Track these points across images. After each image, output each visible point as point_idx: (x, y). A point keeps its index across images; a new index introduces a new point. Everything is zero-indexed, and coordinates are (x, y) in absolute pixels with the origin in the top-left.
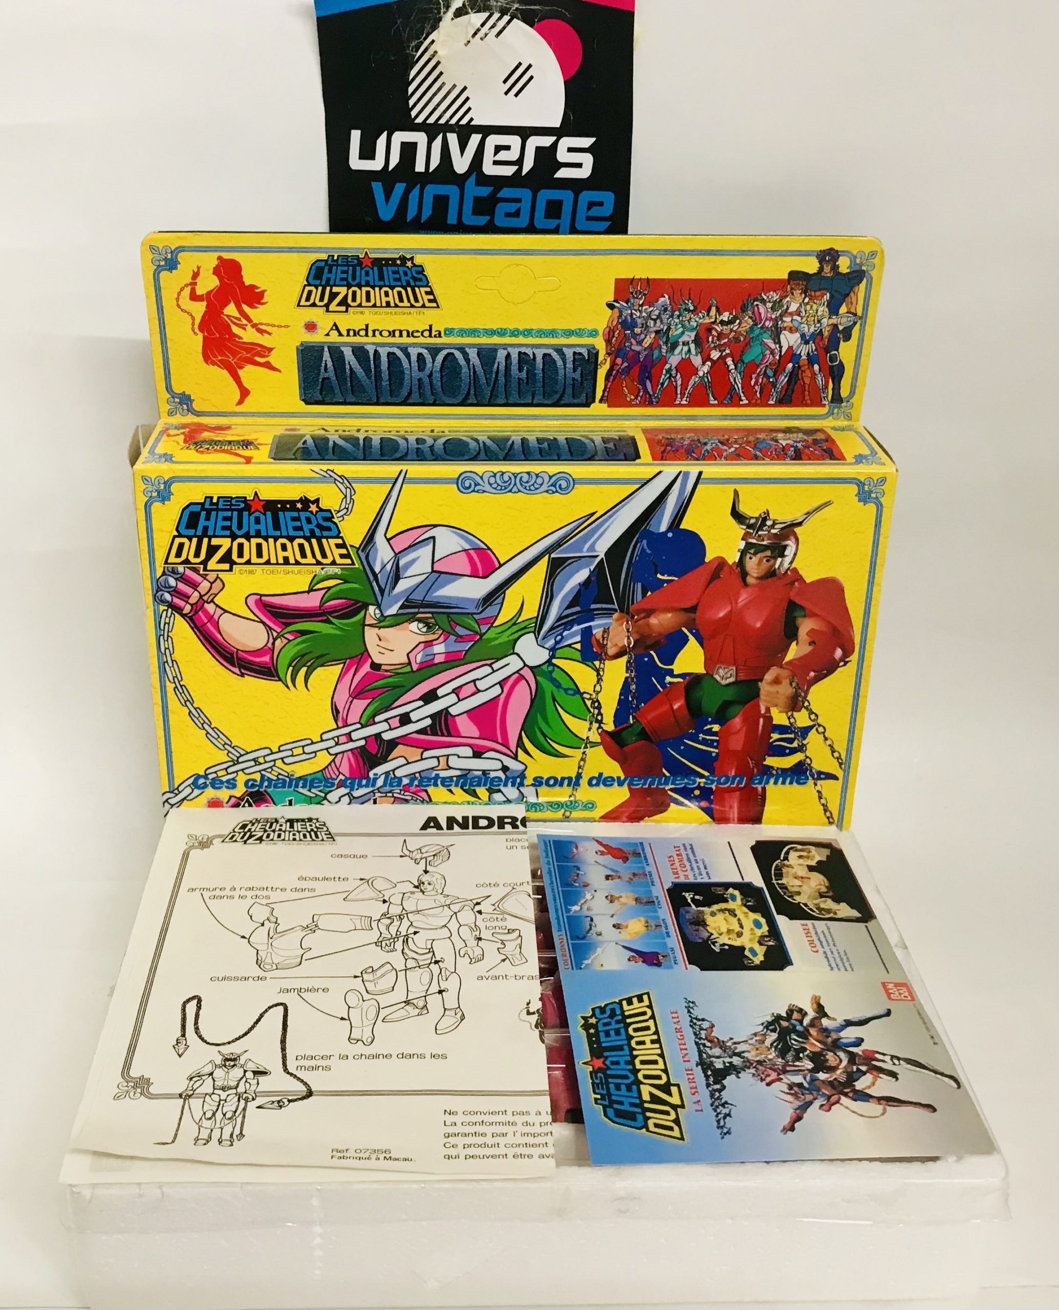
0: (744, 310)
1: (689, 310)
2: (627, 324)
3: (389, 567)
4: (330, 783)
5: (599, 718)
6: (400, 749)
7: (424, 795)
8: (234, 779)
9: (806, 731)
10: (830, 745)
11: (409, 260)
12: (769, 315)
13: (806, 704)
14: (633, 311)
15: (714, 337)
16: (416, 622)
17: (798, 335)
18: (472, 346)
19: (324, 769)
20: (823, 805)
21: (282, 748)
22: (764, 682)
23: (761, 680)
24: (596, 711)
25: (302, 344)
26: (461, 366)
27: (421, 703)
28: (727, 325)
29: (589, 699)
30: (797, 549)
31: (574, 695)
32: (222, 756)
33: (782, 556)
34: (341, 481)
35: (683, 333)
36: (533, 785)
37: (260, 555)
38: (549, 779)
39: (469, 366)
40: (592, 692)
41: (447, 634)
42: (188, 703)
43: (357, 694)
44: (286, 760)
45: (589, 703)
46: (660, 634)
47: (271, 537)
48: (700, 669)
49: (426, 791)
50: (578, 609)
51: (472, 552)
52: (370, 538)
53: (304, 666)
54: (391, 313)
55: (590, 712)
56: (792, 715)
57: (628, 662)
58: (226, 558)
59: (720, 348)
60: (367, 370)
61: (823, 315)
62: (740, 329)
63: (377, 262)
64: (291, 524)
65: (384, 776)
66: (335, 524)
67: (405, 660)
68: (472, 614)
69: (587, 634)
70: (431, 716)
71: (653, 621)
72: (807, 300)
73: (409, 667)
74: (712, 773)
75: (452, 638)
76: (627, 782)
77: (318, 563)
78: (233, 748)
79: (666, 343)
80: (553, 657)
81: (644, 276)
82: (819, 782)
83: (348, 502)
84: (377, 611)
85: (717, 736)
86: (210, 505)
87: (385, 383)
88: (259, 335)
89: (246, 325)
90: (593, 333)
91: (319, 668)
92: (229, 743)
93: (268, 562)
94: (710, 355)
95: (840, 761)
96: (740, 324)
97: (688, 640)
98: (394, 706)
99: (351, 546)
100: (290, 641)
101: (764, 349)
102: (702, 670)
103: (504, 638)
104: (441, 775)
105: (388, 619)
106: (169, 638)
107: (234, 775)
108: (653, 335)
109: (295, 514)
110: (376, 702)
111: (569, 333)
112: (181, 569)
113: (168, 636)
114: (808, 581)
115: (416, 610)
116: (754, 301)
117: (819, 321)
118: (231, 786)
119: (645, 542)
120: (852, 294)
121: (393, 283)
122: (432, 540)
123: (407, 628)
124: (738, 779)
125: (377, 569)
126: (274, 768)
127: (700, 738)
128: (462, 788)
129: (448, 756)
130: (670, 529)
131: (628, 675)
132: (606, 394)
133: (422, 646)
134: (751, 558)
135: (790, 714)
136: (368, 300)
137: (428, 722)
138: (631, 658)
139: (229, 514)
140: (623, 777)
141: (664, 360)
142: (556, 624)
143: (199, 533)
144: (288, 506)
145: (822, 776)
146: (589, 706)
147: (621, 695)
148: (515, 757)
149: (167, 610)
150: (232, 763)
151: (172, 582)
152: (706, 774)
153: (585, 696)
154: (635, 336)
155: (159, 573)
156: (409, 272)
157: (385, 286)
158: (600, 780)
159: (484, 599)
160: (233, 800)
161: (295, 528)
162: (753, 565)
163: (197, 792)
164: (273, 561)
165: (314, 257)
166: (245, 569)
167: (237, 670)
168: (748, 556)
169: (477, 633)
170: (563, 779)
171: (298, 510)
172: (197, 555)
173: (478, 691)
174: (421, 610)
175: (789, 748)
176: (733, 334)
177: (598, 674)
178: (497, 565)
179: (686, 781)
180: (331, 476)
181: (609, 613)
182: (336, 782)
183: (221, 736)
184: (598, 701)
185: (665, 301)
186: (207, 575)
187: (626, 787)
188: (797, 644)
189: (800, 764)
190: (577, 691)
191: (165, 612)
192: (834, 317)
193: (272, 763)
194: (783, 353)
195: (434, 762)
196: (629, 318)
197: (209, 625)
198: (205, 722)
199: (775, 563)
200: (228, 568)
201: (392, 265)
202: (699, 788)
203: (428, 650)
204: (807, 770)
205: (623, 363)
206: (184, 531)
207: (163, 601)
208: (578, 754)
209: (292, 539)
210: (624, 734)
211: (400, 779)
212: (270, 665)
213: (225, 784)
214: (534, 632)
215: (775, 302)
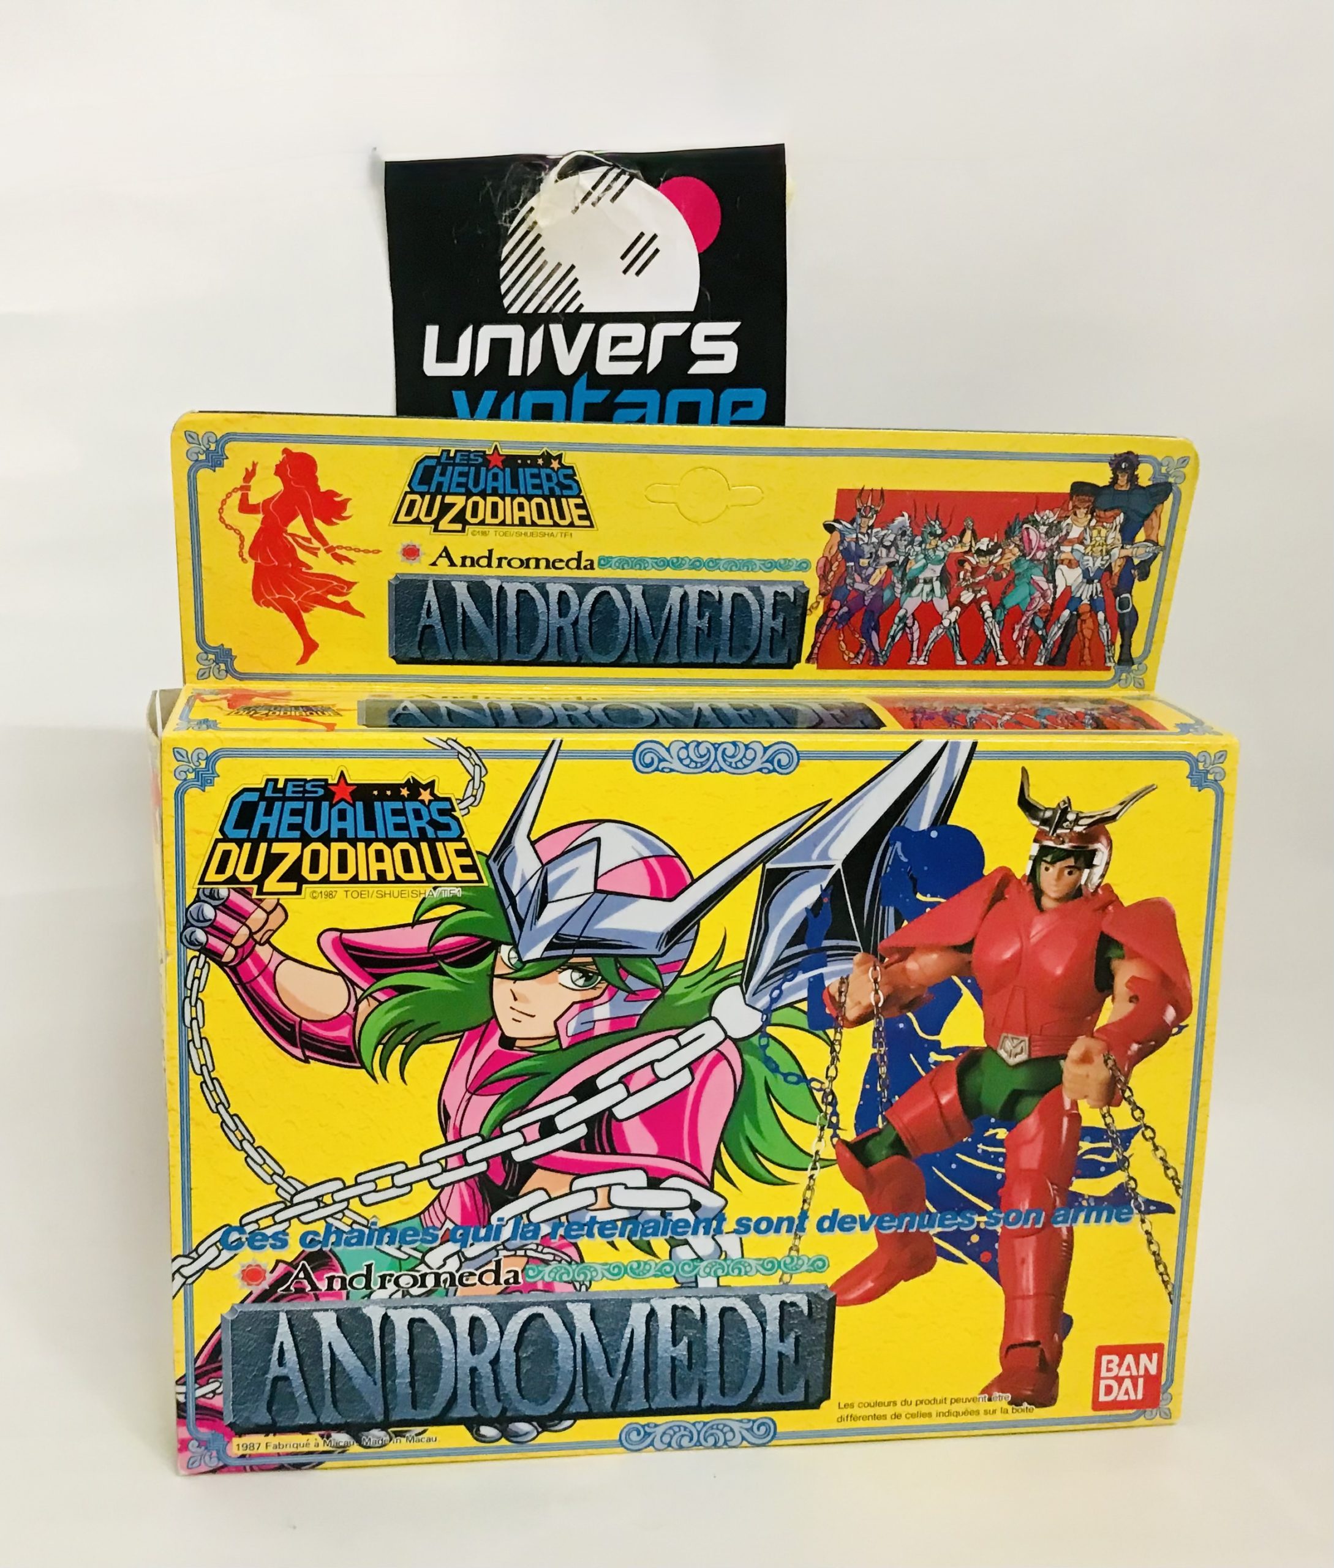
0: (1009, 534)
1: (933, 534)
2: (850, 554)
3: (532, 885)
4: (432, 1235)
5: (834, 1119)
6: (539, 1177)
7: (572, 1251)
8: (284, 1232)
9: (1127, 1136)
10: (1161, 1159)
11: (555, 458)
12: (1042, 543)
13: (1127, 1094)
14: (860, 536)
15: (967, 571)
16: (570, 971)
17: (1078, 571)
18: (635, 582)
19: (423, 1212)
20: (1154, 1253)
21: (360, 1179)
22: (1068, 1059)
23: (1065, 1057)
24: (830, 1109)
25: (396, 577)
26: (618, 610)
27: (572, 1100)
28: (985, 556)
29: (819, 1090)
30: (1110, 855)
31: (797, 1083)
32: (269, 1195)
33: (1090, 865)
34: (467, 755)
35: (925, 567)
36: (735, 1231)
37: (343, 868)
38: (759, 1222)
39: (629, 611)
40: (823, 1079)
41: (613, 989)
42: (220, 1107)
43: (477, 1088)
44: (366, 1199)
45: (819, 1096)
46: (921, 986)
47: (362, 840)
48: (979, 1042)
49: (576, 1245)
50: (803, 947)
51: (652, 861)
52: (505, 842)
53: (400, 1043)
54: (525, 534)
55: (821, 1111)
56: (1109, 1112)
57: (876, 1029)
58: (293, 874)
59: (974, 587)
60: (486, 614)
61: (1113, 544)
62: (1003, 562)
63: (511, 461)
64: (392, 820)
65: (512, 1222)
66: (457, 819)
67: (552, 1032)
68: (651, 956)
69: (816, 986)
70: (588, 1122)
71: (911, 965)
72: (1093, 523)
73: (556, 1042)
74: (997, 1206)
75: (622, 995)
76: (875, 1223)
77: (430, 880)
78: (285, 1180)
79: (902, 581)
80: (767, 1023)
81: (877, 487)
82: (1148, 1217)
83: (477, 786)
84: (513, 954)
85: (1003, 1147)
86: (273, 792)
87: (512, 632)
88: (335, 563)
89: (319, 549)
90: (803, 566)
91: (423, 1046)
92: (281, 1172)
93: (355, 880)
94: (960, 597)
95: (1176, 1182)
96: (1002, 554)
97: (961, 995)
98: (531, 1106)
99: (478, 853)
100: (381, 1003)
101: (1033, 590)
102: (982, 1043)
103: (696, 995)
104: (599, 1219)
105: (528, 965)
106: (199, 1002)
107: (285, 1225)
108: (885, 569)
109: (398, 805)
110: (507, 1098)
111: (771, 565)
112: (223, 891)
113: (197, 999)
114: (1126, 903)
115: (569, 952)
116: (1024, 523)
117: (1108, 553)
118: (279, 1244)
119: (898, 845)
120: (1153, 516)
121: (531, 491)
122: (596, 842)
123: (556, 980)
124: (1033, 1215)
125: (515, 889)
126: (347, 1212)
127: (979, 1151)
128: (629, 1239)
129: (610, 1186)
130: (934, 825)
131: (875, 1051)
132: (816, 651)
133: (576, 1007)
134: (1047, 869)
135: (1105, 1109)
136: (495, 515)
137: (582, 1131)
138: (880, 1023)
139: (299, 805)
140: (868, 1216)
141: (896, 604)
142: (772, 972)
143: (255, 834)
144: (389, 793)
145: (1152, 1208)
146: (819, 1100)
147: (865, 1082)
148: (710, 1187)
149: (198, 958)
150: (282, 1206)
151: (209, 912)
152: (988, 1207)
153: (814, 1084)
154: (860, 569)
155: (189, 900)
156: (554, 475)
157: (520, 495)
158: (836, 1222)
159: (668, 933)
160: (281, 1266)
161: (398, 827)
162: (1051, 879)
163: (226, 1255)
164: (363, 877)
165: (421, 452)
166: (319, 890)
167: (298, 1052)
168: (1044, 865)
169: (657, 987)
170: (781, 1220)
171: (403, 799)
172: (249, 869)
173: (657, 1079)
174: (578, 951)
175: (1104, 1164)
176: (993, 568)
177: (833, 1050)
178: (689, 881)
179: (959, 1220)
180: (453, 748)
181: (848, 953)
182: (441, 1233)
183: (268, 1160)
184: (832, 1093)
185: (904, 521)
186: (261, 900)
187: (872, 1230)
188: (1113, 1000)
189: (1121, 1189)
190: (803, 1078)
191: (195, 960)
192: (1128, 547)
193: (344, 1205)
194: (1057, 596)
195: (588, 1198)
196: (853, 545)
197: (260, 980)
198: (245, 1139)
199: (1081, 875)
200: (294, 889)
201: (530, 466)
202: (978, 1230)
203: (586, 1016)
204: (1130, 1199)
205: (841, 607)
206: (232, 833)
207: (192, 943)
208: (802, 1178)
209: (391, 843)
210: (870, 1144)
211: (537, 1226)
212: (351, 1044)
213: (271, 1241)
214: (740, 984)
215: (1051, 525)
